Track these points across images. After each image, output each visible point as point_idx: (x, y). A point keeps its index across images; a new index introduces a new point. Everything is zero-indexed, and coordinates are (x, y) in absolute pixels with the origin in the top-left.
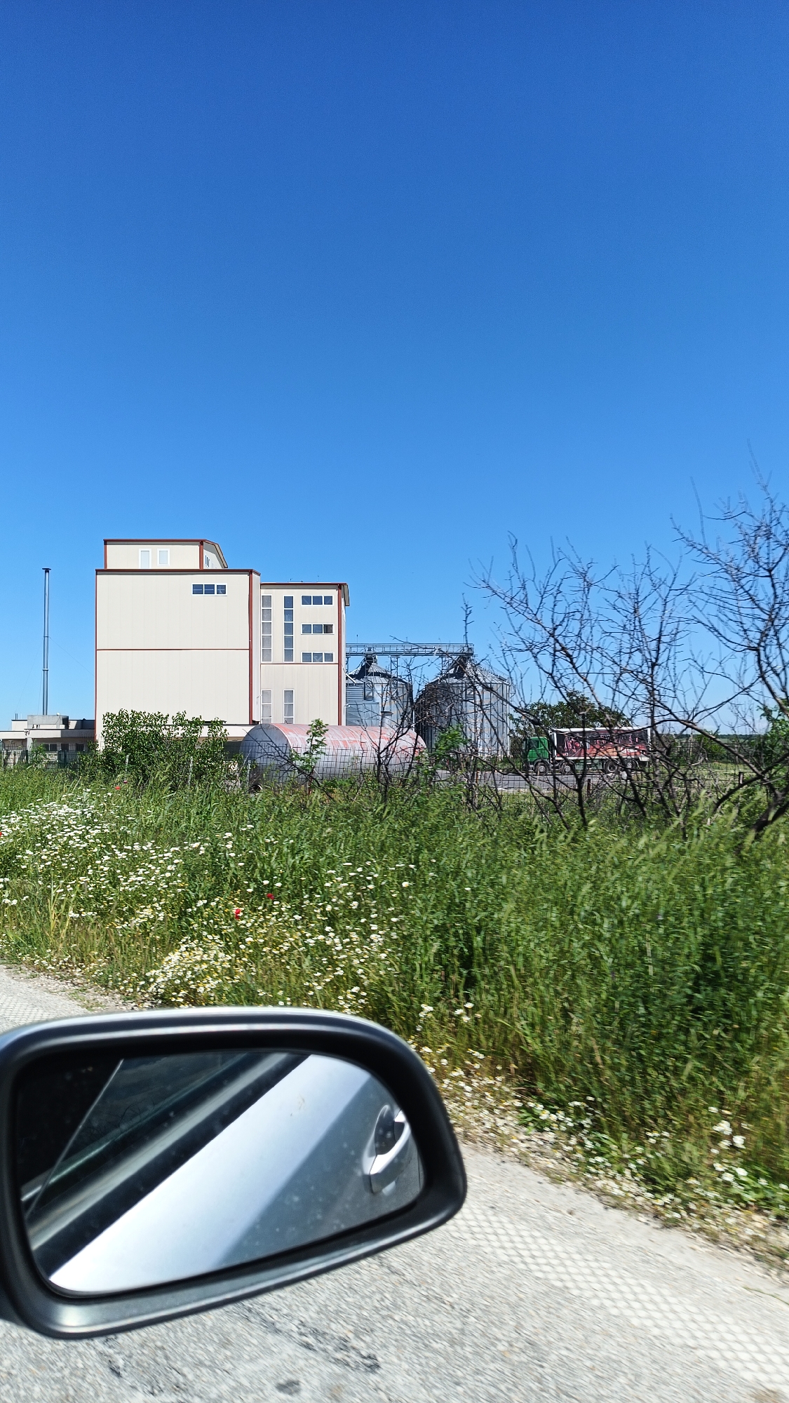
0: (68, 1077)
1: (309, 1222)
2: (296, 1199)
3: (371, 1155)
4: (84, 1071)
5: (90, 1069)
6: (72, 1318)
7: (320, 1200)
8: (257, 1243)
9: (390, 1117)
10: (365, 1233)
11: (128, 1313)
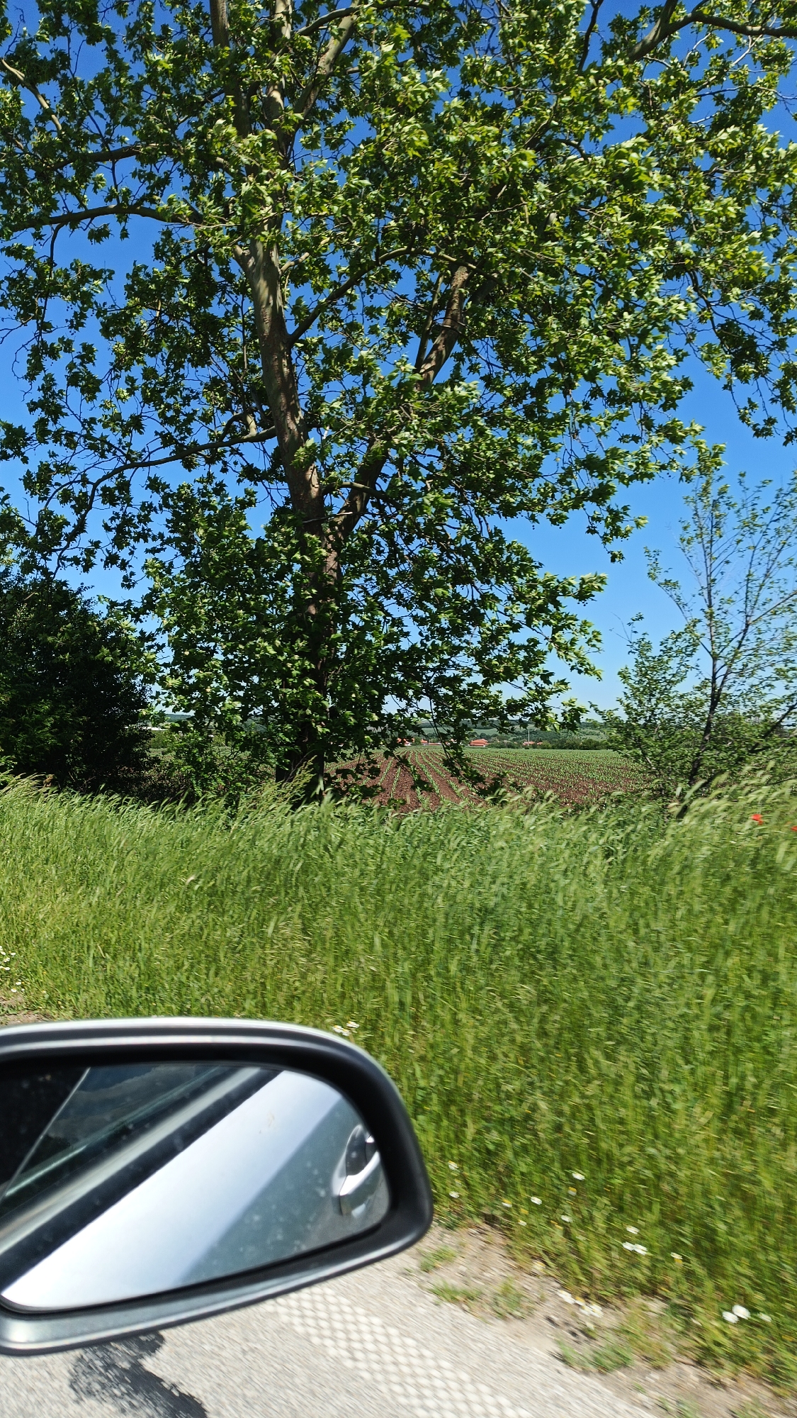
0: (25, 1085)
1: (269, 1242)
2: (257, 1218)
3: (341, 1176)
4: (41, 1079)
5: (48, 1077)
6: (21, 1333)
7: (281, 1219)
8: (215, 1262)
9: (362, 1138)
10: (326, 1255)
11: (79, 1331)
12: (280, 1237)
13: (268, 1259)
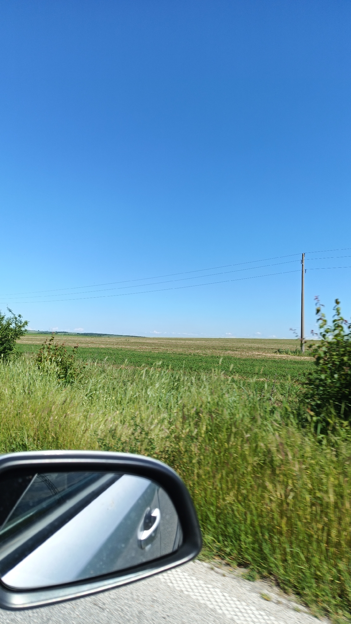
3: (141, 530)
4: (27, 478)
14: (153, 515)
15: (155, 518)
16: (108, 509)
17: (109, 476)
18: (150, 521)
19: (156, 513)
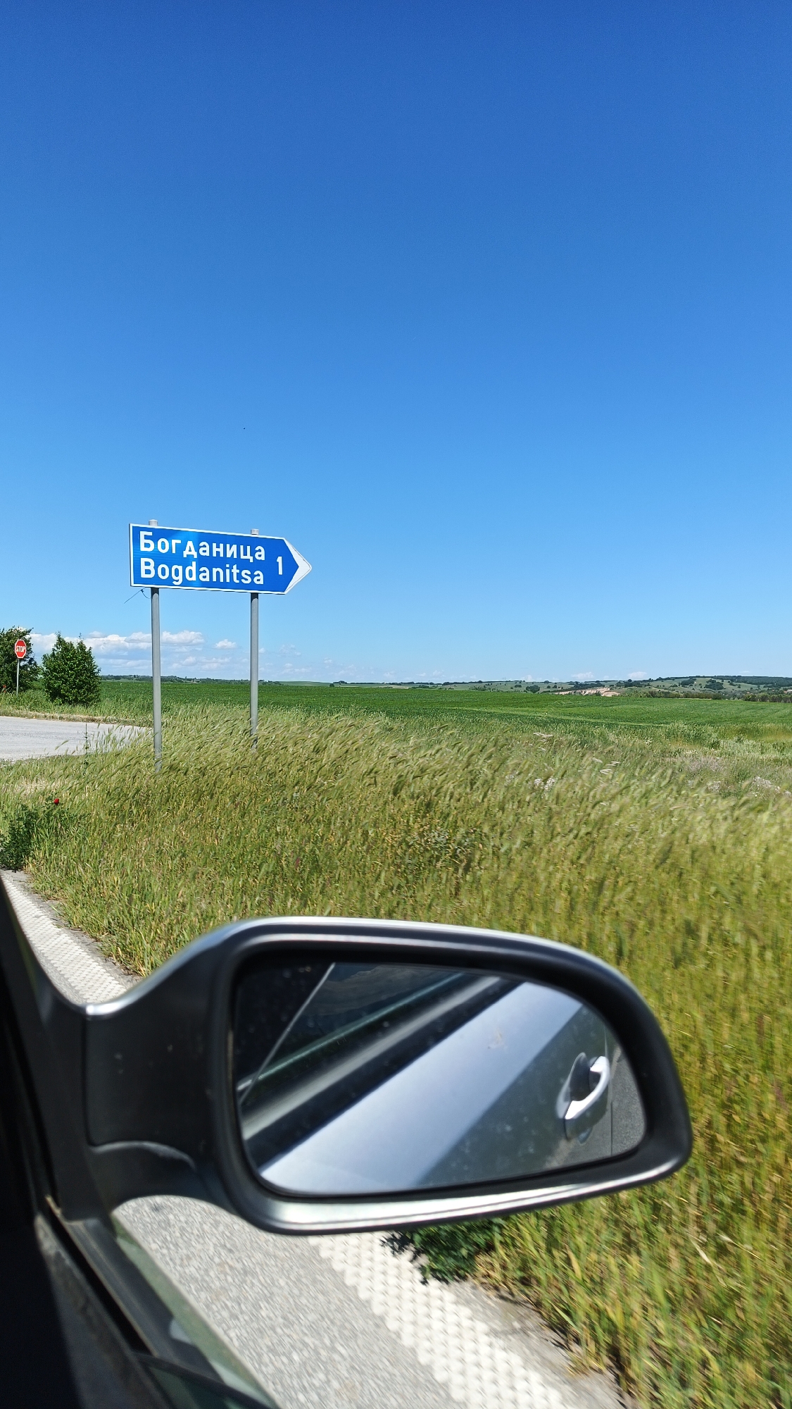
0: (287, 974)
1: (520, 1154)
2: (508, 1128)
3: (566, 1100)
4: (301, 970)
5: (308, 969)
8: (466, 1168)
12: (531, 1150)
13: (520, 1172)
14: (593, 1069)
15: (597, 1077)
16: (489, 1048)
17: (489, 982)
18: (584, 1082)
19: (600, 1066)
